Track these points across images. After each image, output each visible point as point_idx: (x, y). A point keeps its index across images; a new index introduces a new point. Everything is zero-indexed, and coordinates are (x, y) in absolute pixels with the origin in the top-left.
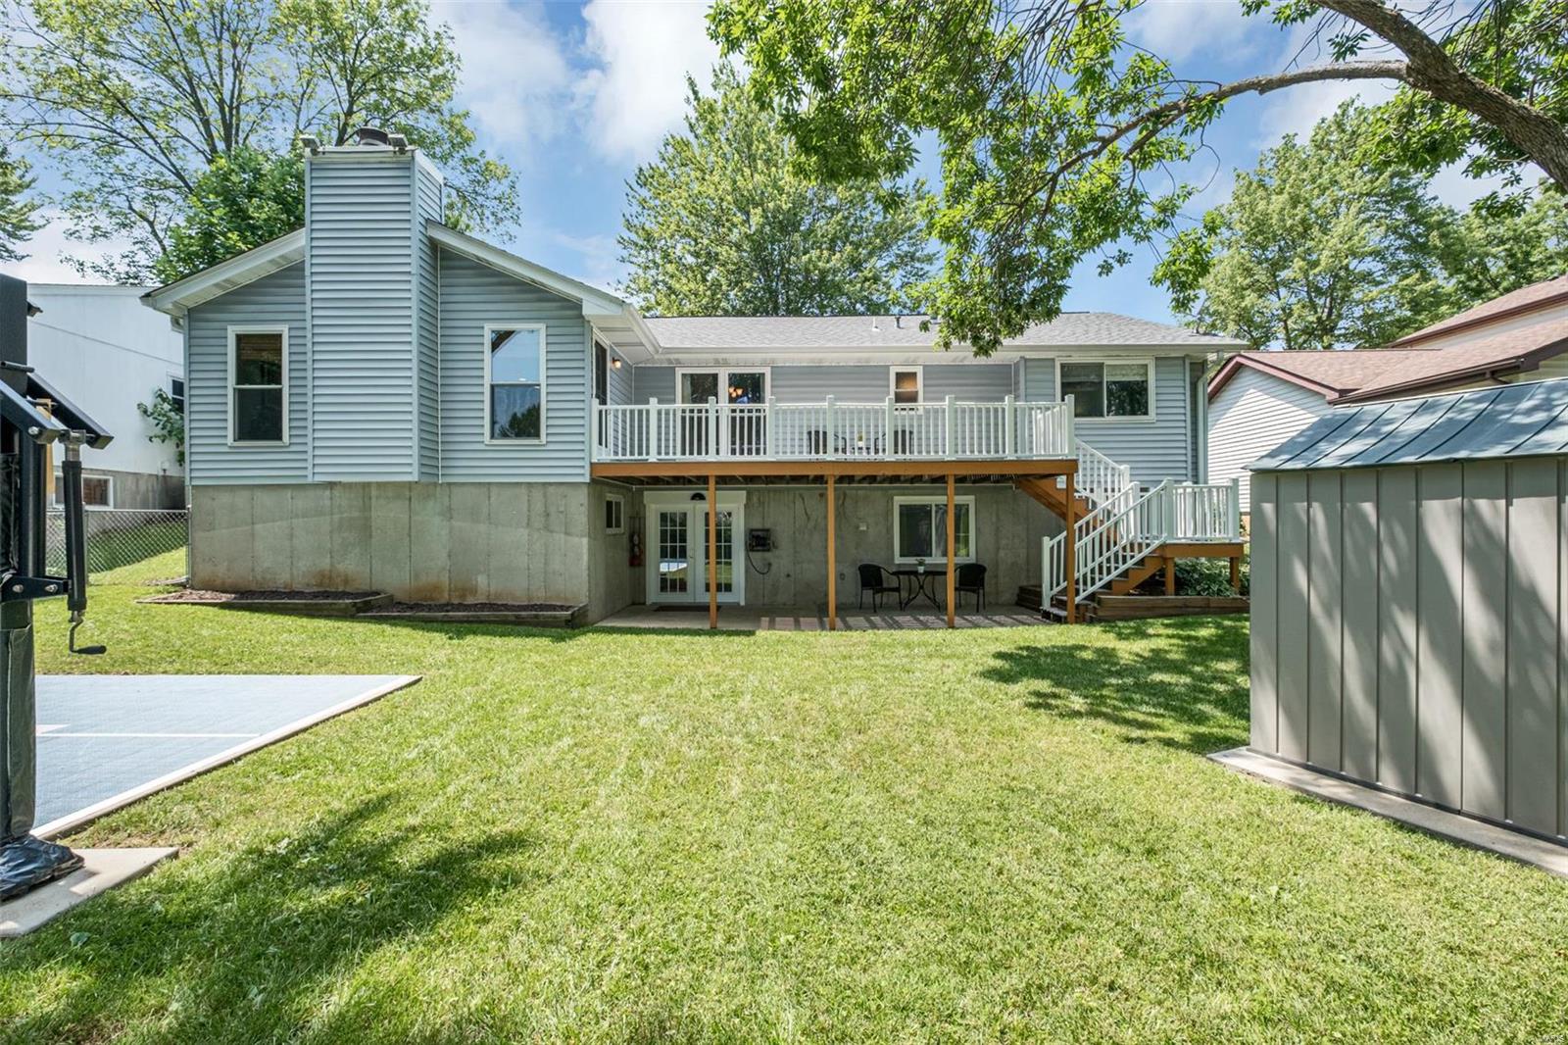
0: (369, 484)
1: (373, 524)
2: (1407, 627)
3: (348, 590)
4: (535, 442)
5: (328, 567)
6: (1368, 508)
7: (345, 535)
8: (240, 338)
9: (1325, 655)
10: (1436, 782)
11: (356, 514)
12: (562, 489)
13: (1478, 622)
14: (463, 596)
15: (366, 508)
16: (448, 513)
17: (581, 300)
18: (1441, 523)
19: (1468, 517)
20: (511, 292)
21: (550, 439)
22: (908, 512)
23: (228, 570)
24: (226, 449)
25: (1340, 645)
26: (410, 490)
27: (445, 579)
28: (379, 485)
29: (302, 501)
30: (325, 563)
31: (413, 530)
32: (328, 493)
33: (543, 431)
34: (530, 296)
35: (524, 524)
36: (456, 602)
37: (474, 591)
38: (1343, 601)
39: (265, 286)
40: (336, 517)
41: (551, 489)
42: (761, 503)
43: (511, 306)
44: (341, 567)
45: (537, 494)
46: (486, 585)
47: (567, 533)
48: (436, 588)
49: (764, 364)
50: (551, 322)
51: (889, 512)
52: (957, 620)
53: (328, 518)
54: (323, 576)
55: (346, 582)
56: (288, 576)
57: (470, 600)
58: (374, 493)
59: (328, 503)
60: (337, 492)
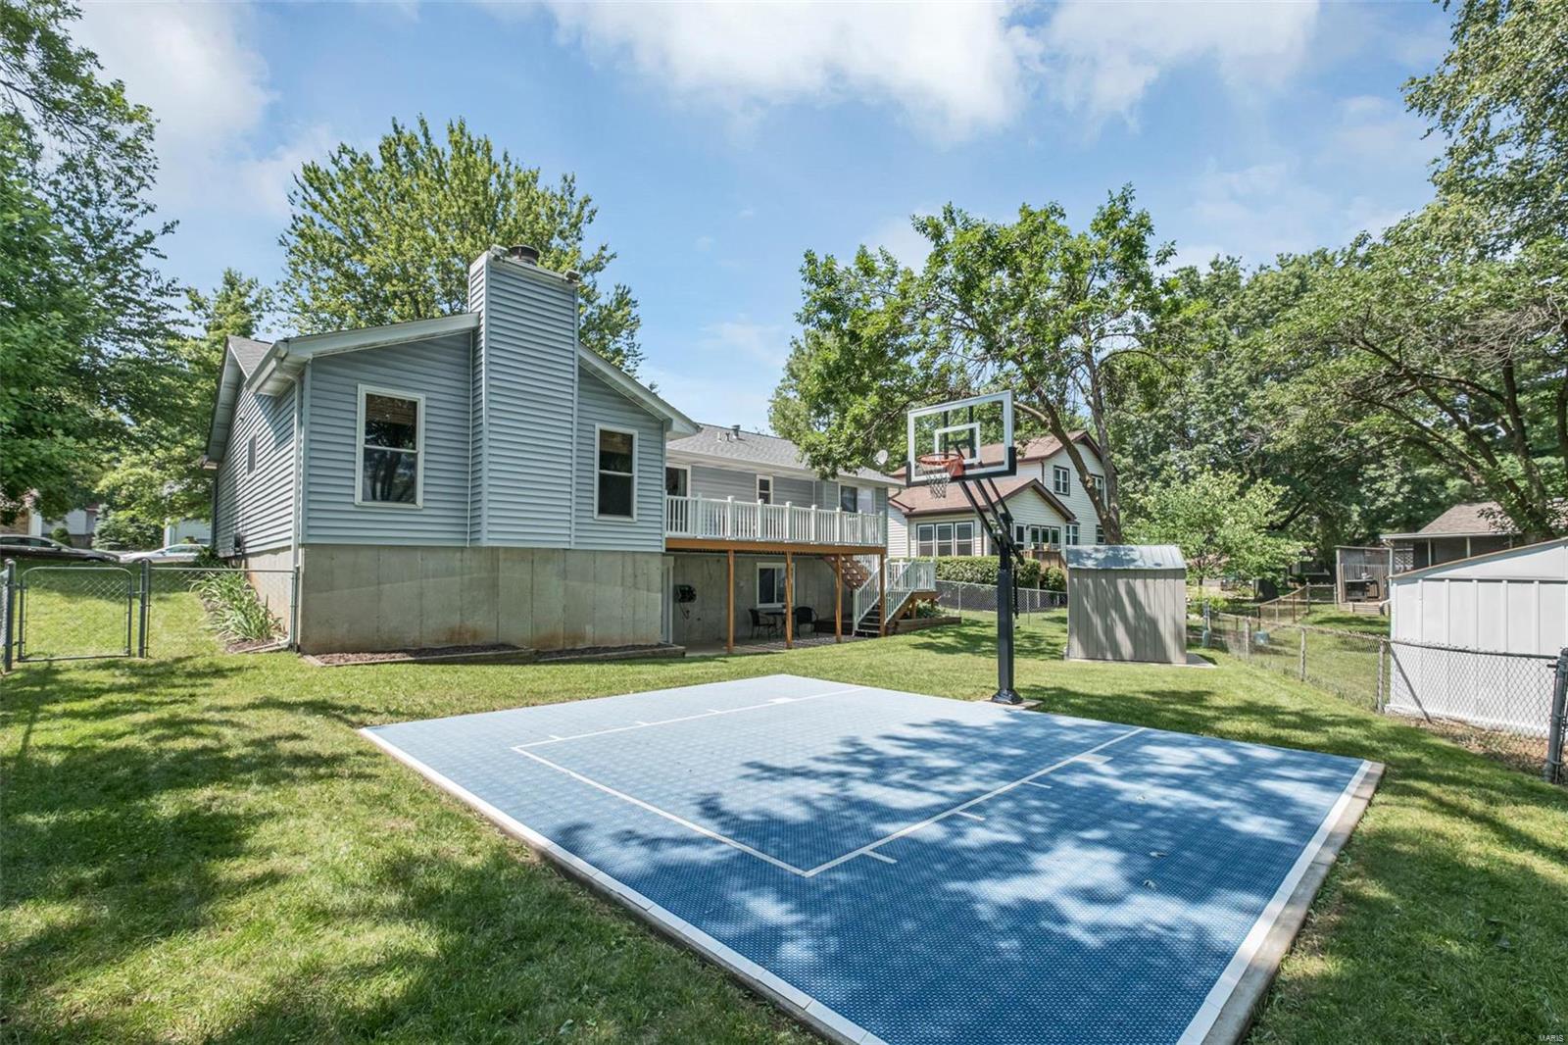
0: (498, 548)
1: (500, 583)
2: (1114, 614)
3: (476, 644)
4: (628, 519)
5: (458, 625)
6: (1104, 581)
7: (475, 593)
8: (371, 398)
9: (1092, 624)
10: (1121, 654)
11: (484, 575)
12: (646, 557)
13: (1129, 610)
14: (574, 643)
15: (495, 568)
16: (564, 574)
17: (671, 420)
18: (1121, 584)
19: (1128, 584)
20: (614, 402)
21: (641, 518)
22: (763, 571)
23: (349, 631)
24: (352, 508)
25: (1097, 620)
26: (533, 554)
27: (561, 631)
28: (507, 549)
29: (432, 563)
30: (455, 620)
31: (535, 587)
32: (458, 555)
33: (635, 511)
34: (627, 407)
35: (619, 583)
36: (568, 648)
37: (582, 638)
38: (1097, 609)
39: (403, 353)
40: (466, 577)
41: (638, 556)
42: (683, 566)
43: (613, 412)
44: (469, 624)
45: (629, 560)
46: (591, 633)
47: (648, 590)
48: (553, 637)
49: (688, 463)
50: (642, 430)
51: (754, 570)
52: (843, 638)
53: (458, 578)
54: (453, 633)
55: (475, 635)
56: (418, 634)
57: (580, 646)
58: (502, 556)
59: (458, 564)
60: (467, 555)
